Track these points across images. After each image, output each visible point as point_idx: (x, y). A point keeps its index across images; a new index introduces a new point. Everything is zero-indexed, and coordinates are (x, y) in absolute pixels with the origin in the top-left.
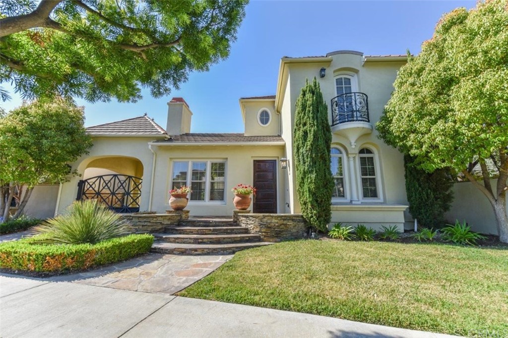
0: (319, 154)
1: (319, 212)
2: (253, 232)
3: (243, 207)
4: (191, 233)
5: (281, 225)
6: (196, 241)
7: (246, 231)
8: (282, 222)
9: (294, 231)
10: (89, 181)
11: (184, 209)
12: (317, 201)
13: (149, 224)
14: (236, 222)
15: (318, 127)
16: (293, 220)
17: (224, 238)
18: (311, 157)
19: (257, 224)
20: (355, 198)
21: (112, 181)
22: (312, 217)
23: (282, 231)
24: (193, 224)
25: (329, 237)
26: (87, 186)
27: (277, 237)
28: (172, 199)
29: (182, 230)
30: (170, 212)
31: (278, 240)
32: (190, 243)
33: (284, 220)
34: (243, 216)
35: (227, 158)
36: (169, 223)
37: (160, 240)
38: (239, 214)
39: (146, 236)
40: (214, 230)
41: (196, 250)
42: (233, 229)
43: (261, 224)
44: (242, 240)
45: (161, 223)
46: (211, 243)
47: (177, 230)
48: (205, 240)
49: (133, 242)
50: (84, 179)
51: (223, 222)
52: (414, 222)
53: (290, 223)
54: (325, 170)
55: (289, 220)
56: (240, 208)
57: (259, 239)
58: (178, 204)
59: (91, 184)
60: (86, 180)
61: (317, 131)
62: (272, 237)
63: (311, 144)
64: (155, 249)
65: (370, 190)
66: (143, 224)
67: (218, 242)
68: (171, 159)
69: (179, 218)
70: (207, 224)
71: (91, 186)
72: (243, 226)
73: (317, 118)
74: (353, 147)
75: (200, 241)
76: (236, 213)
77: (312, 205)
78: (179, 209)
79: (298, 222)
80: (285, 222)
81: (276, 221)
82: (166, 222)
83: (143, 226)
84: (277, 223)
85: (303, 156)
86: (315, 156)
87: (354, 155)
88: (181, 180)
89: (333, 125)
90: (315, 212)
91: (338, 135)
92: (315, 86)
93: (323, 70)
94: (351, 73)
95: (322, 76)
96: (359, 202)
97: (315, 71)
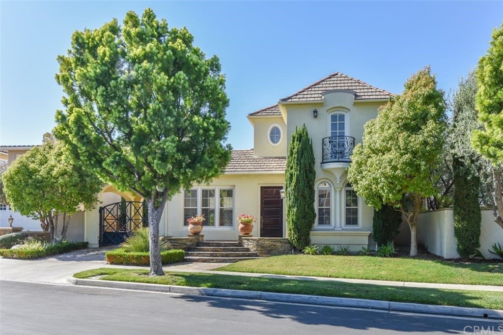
0: (300, 194)
1: (298, 236)
2: (252, 250)
3: (246, 232)
4: (208, 251)
5: (271, 245)
6: (212, 255)
7: (248, 250)
8: (272, 243)
9: (281, 249)
10: (107, 208)
11: (200, 234)
12: (298, 228)
13: (177, 244)
14: (240, 244)
15: (300, 171)
16: (281, 242)
17: (231, 254)
18: (294, 195)
19: (255, 244)
20: (338, 225)
21: (128, 207)
22: (294, 240)
23: (272, 250)
24: (208, 244)
25: (303, 253)
26: (106, 213)
27: (269, 254)
28: (191, 226)
29: (201, 249)
30: (190, 236)
31: (269, 256)
32: (208, 256)
33: (274, 242)
34: (245, 239)
35: (234, 186)
36: (191, 244)
37: (188, 255)
38: (243, 238)
39: (181, 251)
40: (224, 249)
41: (212, 260)
42: (238, 249)
43: (258, 245)
45: (185, 244)
46: (222, 256)
47: (197, 249)
48: (217, 255)
49: (176, 253)
50: (103, 206)
51: (230, 244)
52: (375, 244)
53: (279, 244)
54: (304, 205)
56: (243, 233)
57: (256, 255)
58: (196, 230)
59: (110, 210)
60: (105, 207)
61: (299, 174)
62: (265, 254)
63: (294, 186)
65: (352, 218)
67: (227, 256)
69: (197, 241)
70: (219, 245)
71: (110, 212)
72: (246, 246)
73: (300, 164)
74: (338, 182)
75: (214, 255)
76: (240, 237)
77: (294, 231)
78: (196, 234)
79: (285, 243)
80: (274, 243)
81: (268, 242)
82: (189, 243)
84: (269, 244)
85: (289, 194)
86: (297, 195)
87: (340, 189)
88: (191, 206)
89: (323, 163)
90: (296, 236)
91: (327, 171)
92: (303, 132)
93: (315, 112)
94: (345, 110)
95: (315, 117)
96: (341, 229)
97: (309, 111)
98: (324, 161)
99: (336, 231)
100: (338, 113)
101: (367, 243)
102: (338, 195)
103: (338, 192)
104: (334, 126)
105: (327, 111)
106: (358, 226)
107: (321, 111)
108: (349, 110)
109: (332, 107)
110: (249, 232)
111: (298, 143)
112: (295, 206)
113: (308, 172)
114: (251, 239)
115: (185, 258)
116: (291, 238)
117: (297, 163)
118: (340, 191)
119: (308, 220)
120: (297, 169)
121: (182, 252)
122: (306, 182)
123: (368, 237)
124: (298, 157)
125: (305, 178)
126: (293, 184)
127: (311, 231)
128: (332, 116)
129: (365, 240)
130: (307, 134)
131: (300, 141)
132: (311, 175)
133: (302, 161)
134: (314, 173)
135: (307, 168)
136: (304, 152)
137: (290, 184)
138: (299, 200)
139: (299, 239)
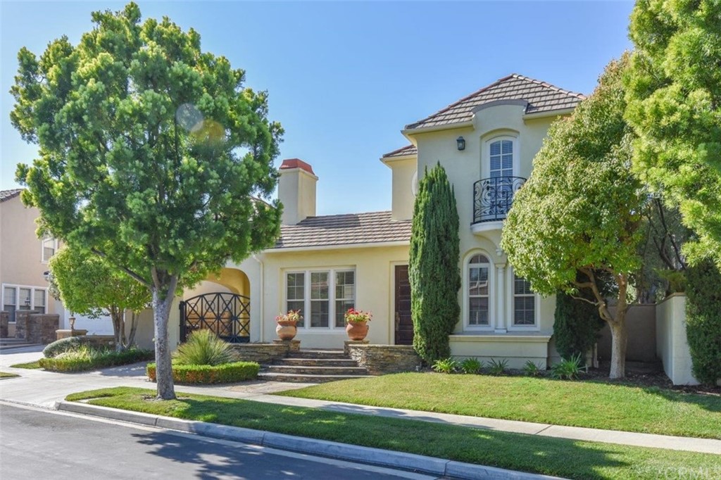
0: (429, 274)
1: (427, 343)
2: (360, 364)
3: (356, 337)
4: (297, 364)
6: (299, 371)
7: (355, 364)
8: (388, 354)
9: (402, 364)
10: (189, 302)
11: (294, 339)
12: (426, 330)
13: (256, 354)
14: (348, 354)
15: (428, 238)
16: (401, 352)
17: (326, 369)
18: (420, 277)
19: (364, 356)
20: (501, 325)
21: (216, 301)
22: (421, 348)
23: (389, 364)
24: (300, 355)
25: (433, 370)
26: (189, 308)
27: (382, 370)
28: (279, 327)
29: (288, 361)
30: (277, 342)
31: (383, 373)
32: (293, 373)
33: (391, 351)
34: (355, 348)
35: (355, 266)
36: (276, 354)
37: (267, 370)
38: (350, 345)
39: (251, 364)
40: (319, 362)
41: (295, 378)
42: (341, 362)
43: (367, 356)
44: (345, 372)
45: (268, 354)
46: (313, 373)
47: (283, 361)
48: (306, 371)
49: (241, 367)
50: (184, 300)
51: (331, 354)
53: (398, 355)
55: (396, 352)
56: (352, 338)
57: (364, 372)
58: (285, 333)
59: (193, 305)
60: (187, 301)
61: (427, 244)
62: (378, 370)
63: (420, 262)
64: (261, 376)
66: (251, 354)
67: (320, 372)
68: (282, 269)
69: (287, 349)
70: (315, 356)
71: (193, 309)
72: (354, 359)
73: (429, 226)
74: (499, 254)
75: (302, 371)
76: (347, 343)
77: (420, 335)
78: (287, 339)
79: (409, 354)
80: (391, 354)
81: (382, 353)
82: (273, 353)
83: (251, 356)
84: (383, 355)
85: (414, 275)
86: (424, 276)
87: (504, 265)
88: (297, 298)
89: (474, 223)
90: (423, 343)
91: (479, 236)
92: (436, 176)
93: (461, 141)
94: (513, 134)
95: (461, 149)
96: (505, 331)
97: (451, 142)
98: (477, 220)
99: (497, 334)
100: (501, 139)
101: (546, 356)
102: (501, 275)
103: (501, 271)
104: (494, 163)
105: (482, 137)
106: (536, 327)
107: (472, 139)
108: (518, 132)
109: (489, 131)
110: (361, 337)
111: (427, 193)
112: (421, 294)
113: (443, 239)
114: (359, 347)
115: (259, 374)
116: (417, 347)
117: (424, 226)
118: (504, 268)
119: (443, 317)
120: (424, 234)
121: (254, 366)
122: (439, 256)
123: (546, 345)
124: (425, 215)
125: (437, 249)
126: (418, 259)
127: (451, 334)
128: (492, 146)
129: (542, 350)
130: (444, 177)
131: (430, 191)
132: (448, 243)
133: (432, 221)
134: (457, 241)
135: (441, 234)
136: (437, 207)
137: (414, 259)
138: (427, 285)
139: (428, 348)
